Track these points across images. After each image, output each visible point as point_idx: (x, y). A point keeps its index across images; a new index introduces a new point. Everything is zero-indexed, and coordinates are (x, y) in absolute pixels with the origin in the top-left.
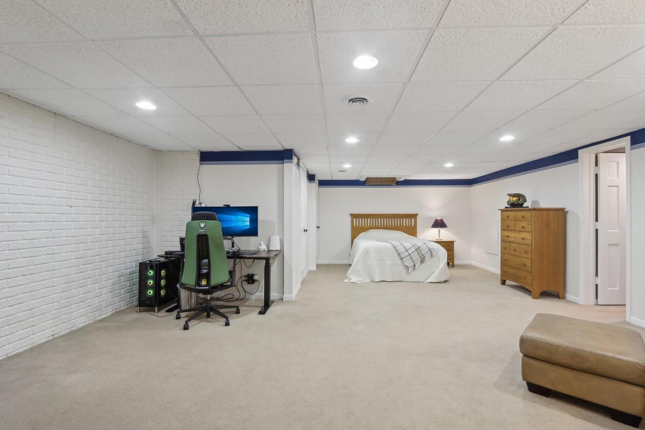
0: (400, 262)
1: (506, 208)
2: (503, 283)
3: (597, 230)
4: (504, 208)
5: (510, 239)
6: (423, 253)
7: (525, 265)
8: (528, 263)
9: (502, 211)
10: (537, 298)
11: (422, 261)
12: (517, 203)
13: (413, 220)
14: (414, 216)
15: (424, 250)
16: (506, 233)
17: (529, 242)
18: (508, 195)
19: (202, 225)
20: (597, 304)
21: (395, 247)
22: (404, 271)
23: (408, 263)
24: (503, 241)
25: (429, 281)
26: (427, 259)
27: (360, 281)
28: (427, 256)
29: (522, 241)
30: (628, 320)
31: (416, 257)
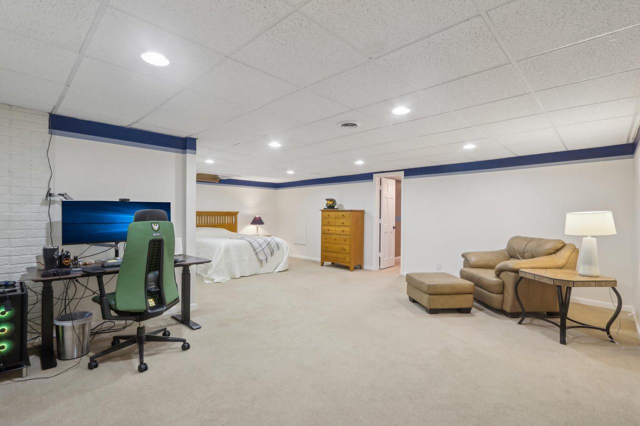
0: (255, 257)
1: (324, 209)
2: (322, 265)
3: (380, 224)
4: (323, 209)
5: (330, 232)
6: (272, 246)
7: (345, 249)
8: (347, 247)
9: (322, 211)
10: (353, 271)
11: (272, 254)
12: (331, 206)
13: (234, 217)
14: (235, 214)
15: (273, 245)
16: (326, 228)
17: (348, 233)
18: (327, 200)
19: (156, 227)
20: (380, 269)
21: (251, 244)
22: (258, 264)
23: (262, 257)
24: (324, 234)
25: (277, 270)
26: (275, 252)
27: (224, 280)
28: (275, 249)
29: (342, 233)
30: (401, 274)
31: (267, 251)
